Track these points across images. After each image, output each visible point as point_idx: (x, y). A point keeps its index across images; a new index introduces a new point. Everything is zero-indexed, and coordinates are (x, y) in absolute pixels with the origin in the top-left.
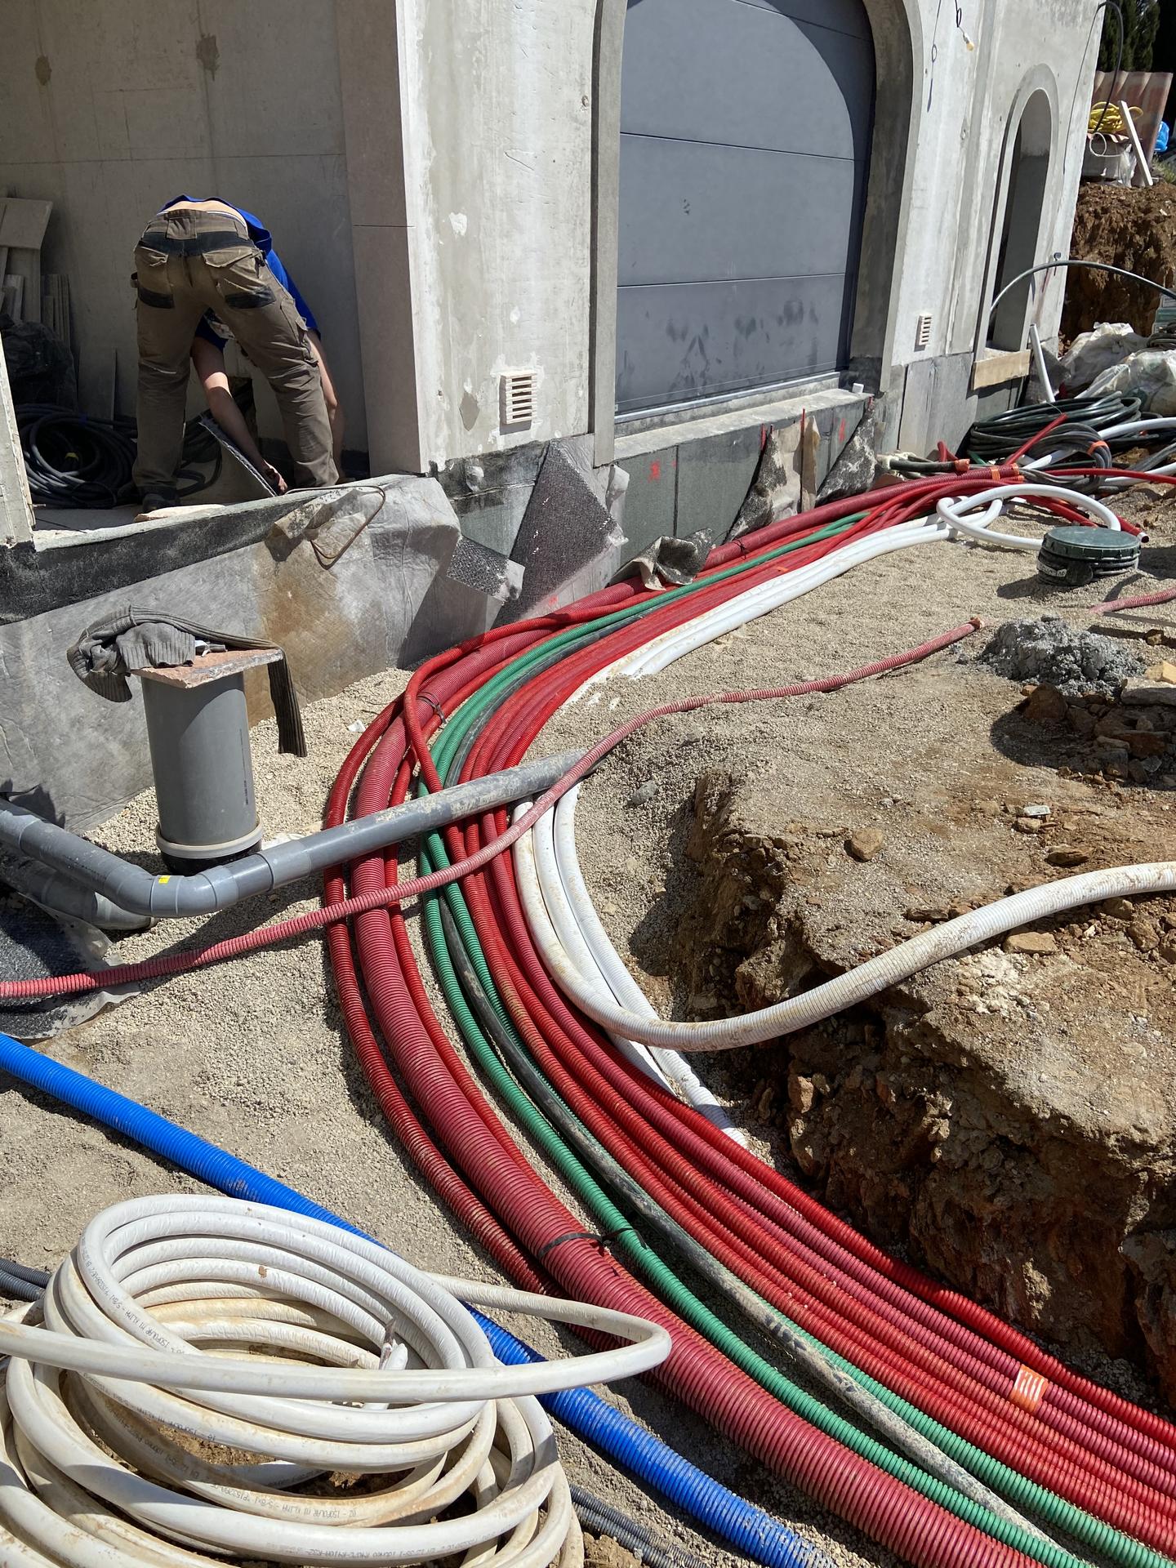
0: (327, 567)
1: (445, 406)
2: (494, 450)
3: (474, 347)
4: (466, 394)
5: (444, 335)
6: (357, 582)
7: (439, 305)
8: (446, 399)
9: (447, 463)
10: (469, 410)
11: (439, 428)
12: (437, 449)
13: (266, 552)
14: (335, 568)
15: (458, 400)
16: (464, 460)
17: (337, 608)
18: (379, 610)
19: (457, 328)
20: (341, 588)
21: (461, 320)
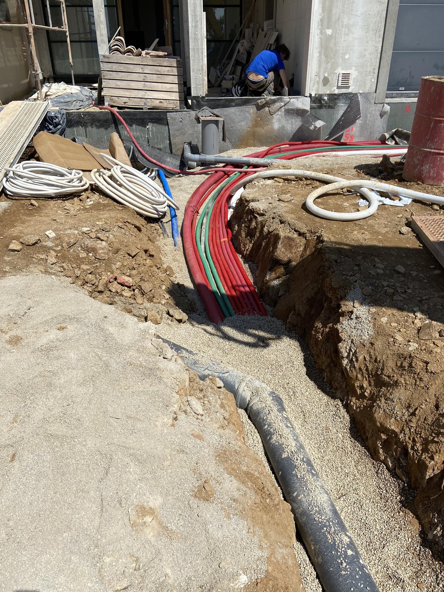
0: (272, 115)
1: (317, 79)
2: (333, 93)
3: (330, 64)
4: (325, 76)
5: (320, 61)
6: (279, 120)
7: (319, 52)
8: (318, 77)
9: (316, 94)
10: (326, 81)
11: (314, 85)
12: (313, 90)
13: (255, 108)
14: (274, 116)
15: (322, 78)
16: (322, 94)
17: (272, 126)
18: (284, 129)
19: (324, 59)
20: (274, 120)
21: (326, 57)
